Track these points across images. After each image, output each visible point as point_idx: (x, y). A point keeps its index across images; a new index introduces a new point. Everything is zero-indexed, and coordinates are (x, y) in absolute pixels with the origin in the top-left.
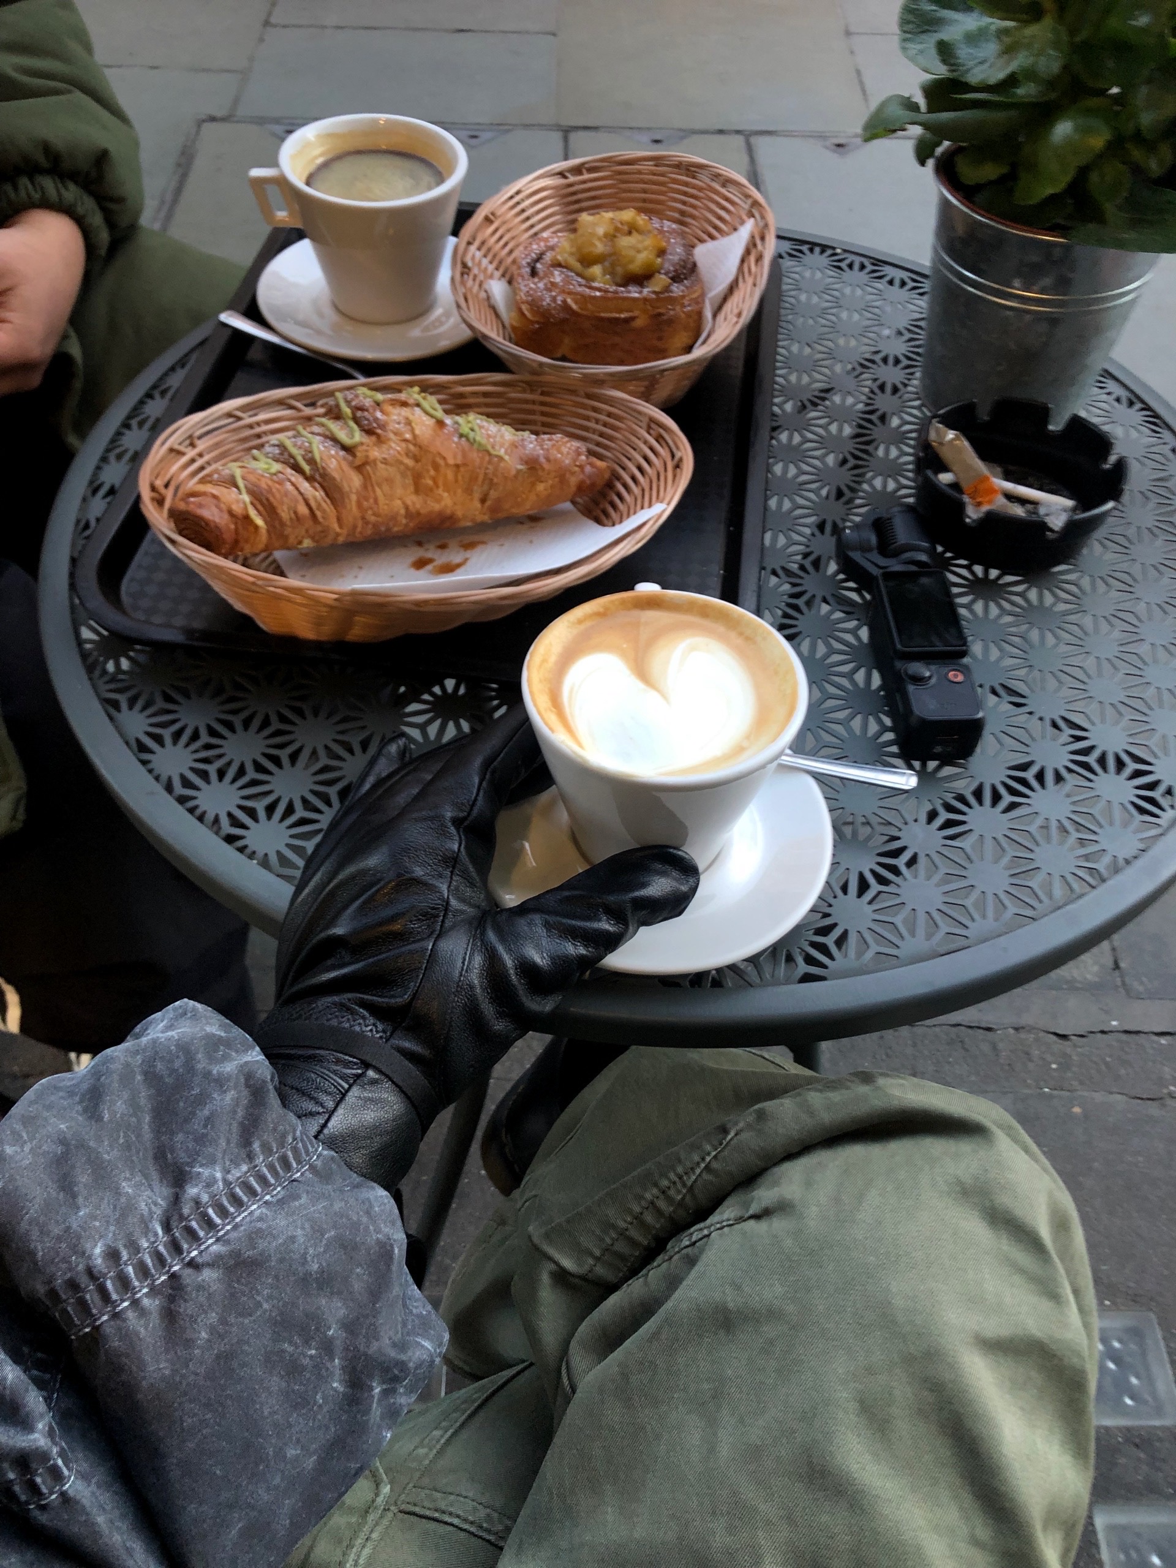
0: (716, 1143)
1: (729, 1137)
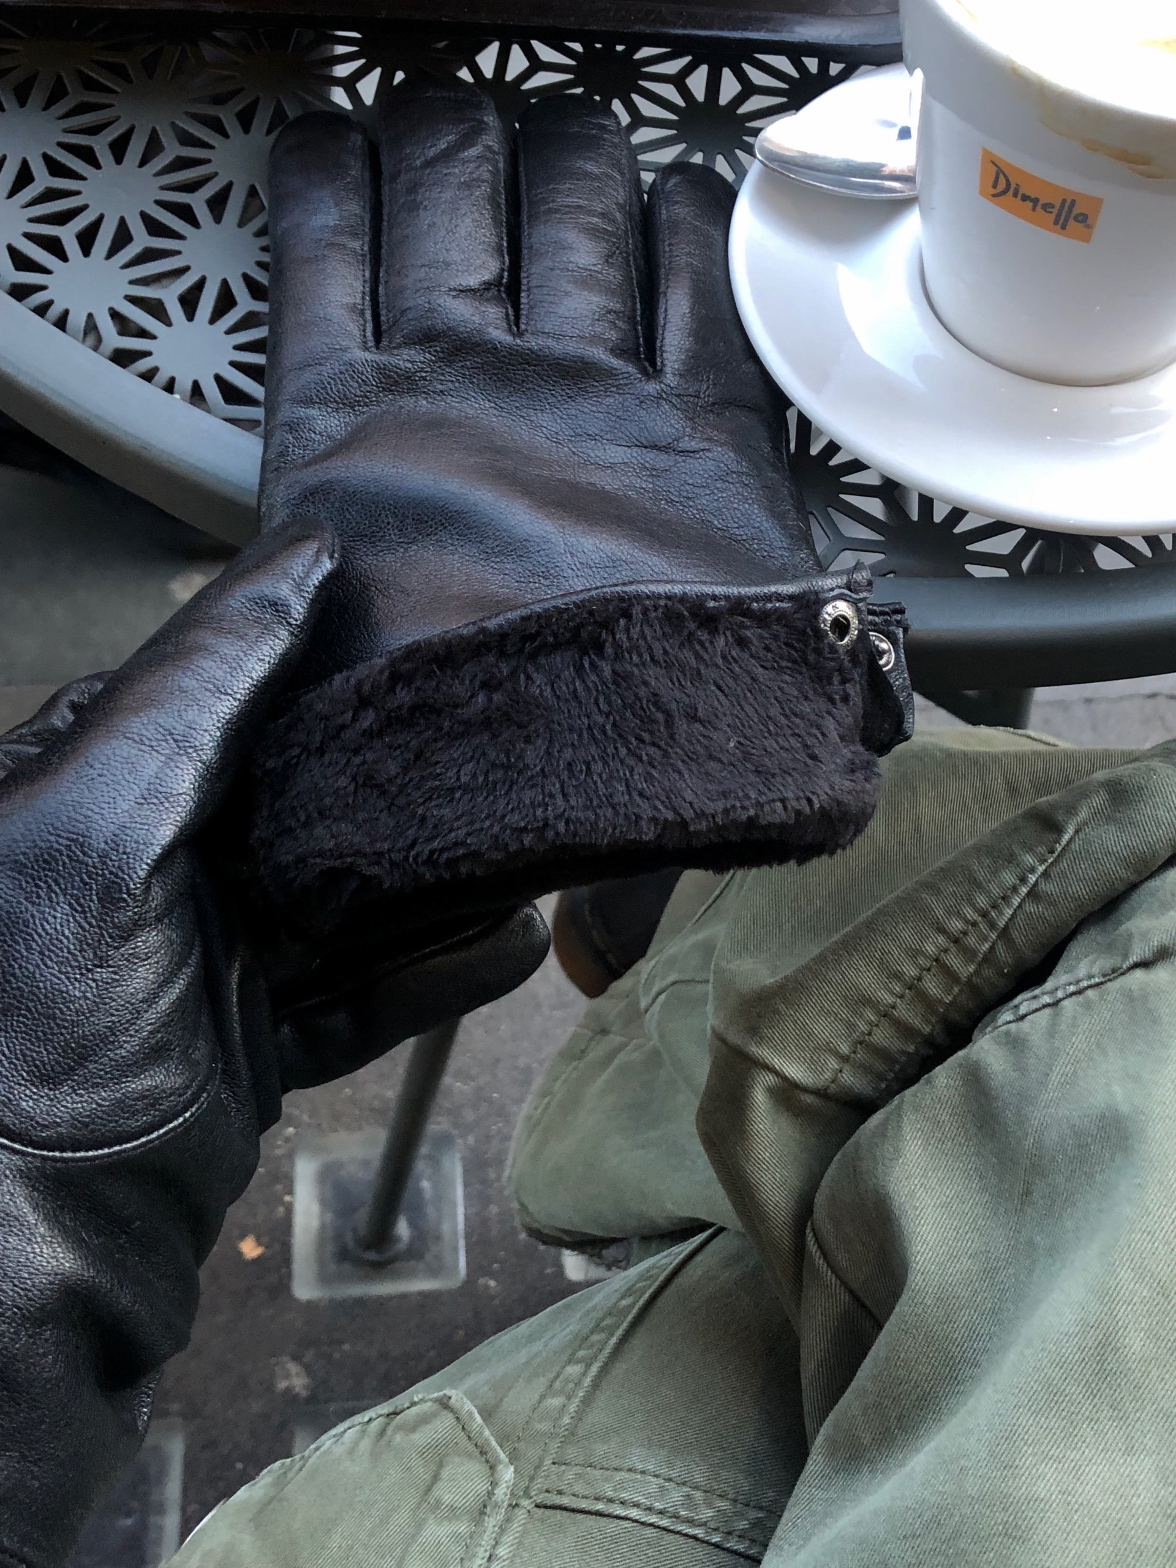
0: (1041, 849)
1: (1066, 837)
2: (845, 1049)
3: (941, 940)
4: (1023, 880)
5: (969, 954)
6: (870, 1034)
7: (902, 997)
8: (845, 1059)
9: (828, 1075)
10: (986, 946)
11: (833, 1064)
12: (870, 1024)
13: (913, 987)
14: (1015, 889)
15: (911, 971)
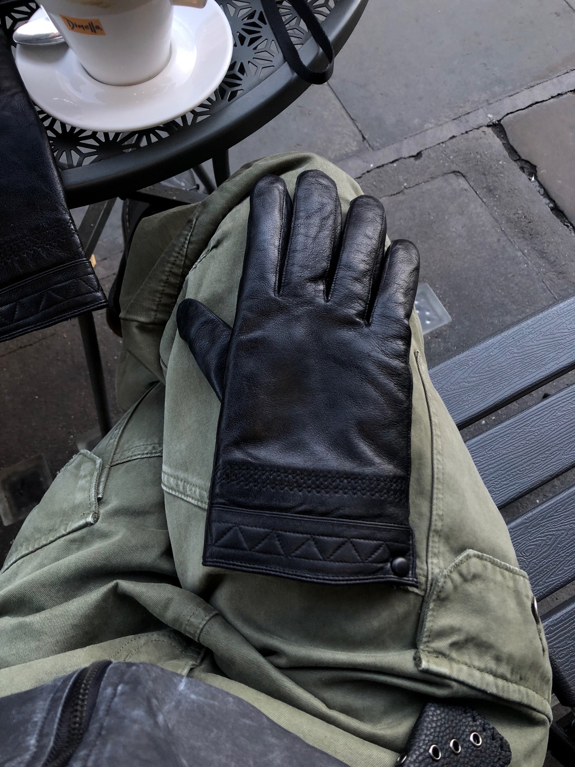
2: (155, 308)
3: (169, 265)
4: (186, 239)
5: (178, 266)
6: (160, 301)
7: (165, 286)
8: (156, 311)
9: (153, 317)
10: (182, 263)
11: (153, 313)
12: (159, 298)
13: (167, 282)
14: (184, 243)
15: (164, 278)
